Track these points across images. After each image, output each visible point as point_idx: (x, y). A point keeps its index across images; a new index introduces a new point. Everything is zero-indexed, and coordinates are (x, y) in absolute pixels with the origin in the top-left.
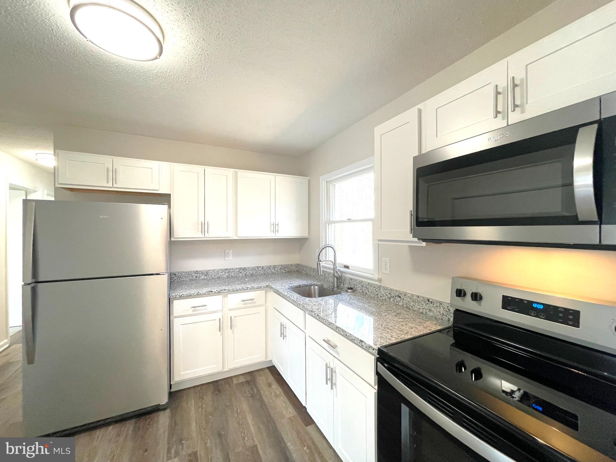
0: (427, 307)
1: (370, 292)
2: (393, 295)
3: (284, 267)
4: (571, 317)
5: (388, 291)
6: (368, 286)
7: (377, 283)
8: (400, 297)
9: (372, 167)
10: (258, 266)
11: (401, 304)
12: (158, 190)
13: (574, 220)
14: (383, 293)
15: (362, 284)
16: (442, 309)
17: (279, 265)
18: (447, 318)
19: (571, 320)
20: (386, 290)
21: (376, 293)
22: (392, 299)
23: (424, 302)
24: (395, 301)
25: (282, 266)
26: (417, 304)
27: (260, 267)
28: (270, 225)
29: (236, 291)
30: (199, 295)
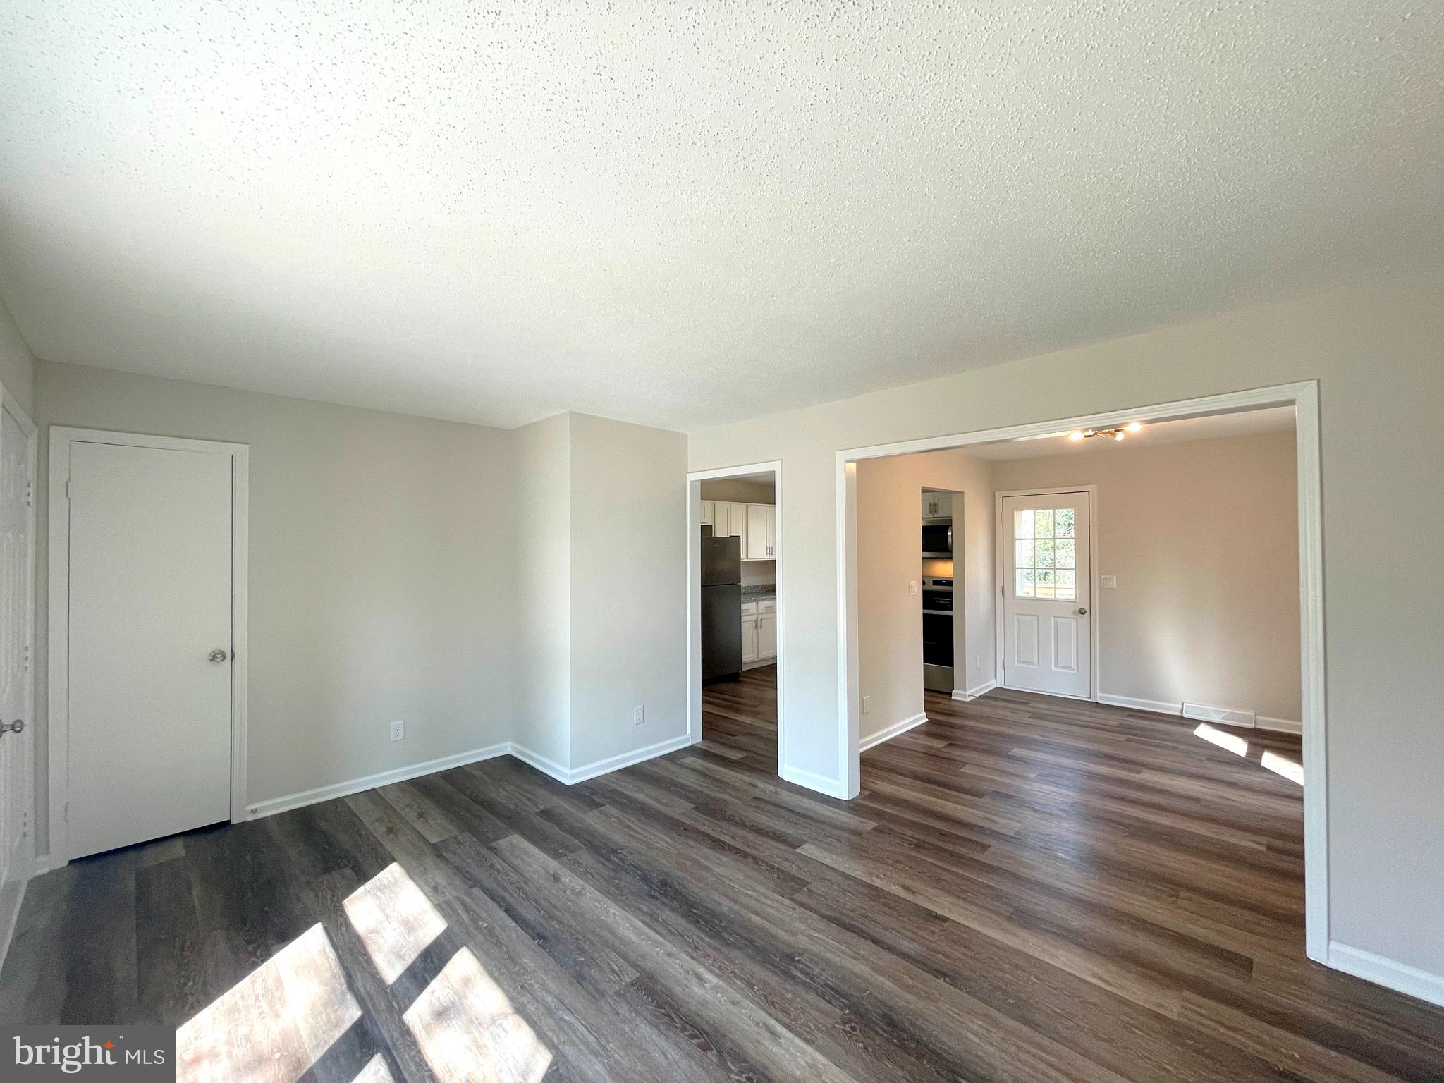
10: (749, 585)
28: (767, 548)
29: (763, 600)
30: (747, 602)
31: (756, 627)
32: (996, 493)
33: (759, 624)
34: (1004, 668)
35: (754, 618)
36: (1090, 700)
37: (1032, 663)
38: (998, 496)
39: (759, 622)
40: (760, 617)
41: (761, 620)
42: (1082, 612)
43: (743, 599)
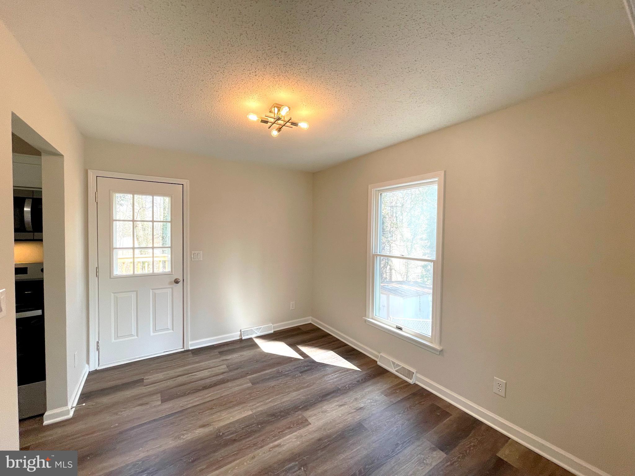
32: (89, 171)
34: (98, 349)
36: (183, 350)
37: (132, 335)
38: (92, 176)
42: (177, 282)
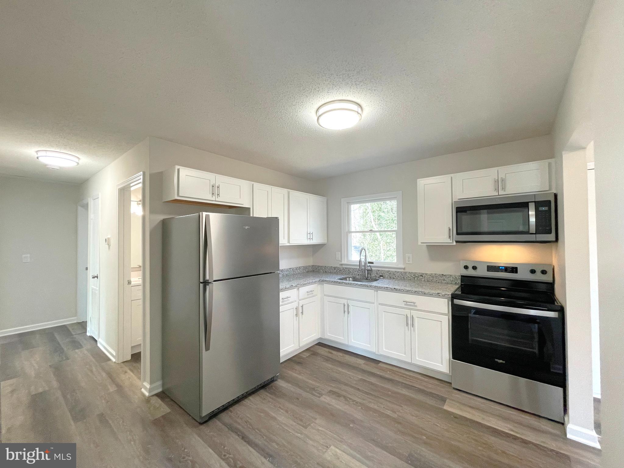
0: (442, 279)
1: (396, 276)
2: (416, 275)
3: (305, 268)
4: (515, 270)
5: (413, 274)
6: (395, 273)
7: (402, 270)
8: (422, 276)
9: (396, 197)
10: (290, 268)
11: (423, 280)
12: (243, 204)
13: (528, 233)
14: (408, 275)
15: (390, 272)
16: (452, 278)
17: (302, 267)
18: (455, 282)
19: (514, 271)
20: (411, 273)
21: (403, 276)
22: (416, 278)
23: (440, 276)
24: (419, 279)
25: (304, 267)
26: (435, 278)
27: (291, 268)
28: (307, 234)
29: (304, 285)
30: (286, 289)
31: (297, 315)
33: (300, 311)
35: (295, 305)
39: (300, 309)
40: (301, 303)
41: (302, 306)
43: (281, 286)
